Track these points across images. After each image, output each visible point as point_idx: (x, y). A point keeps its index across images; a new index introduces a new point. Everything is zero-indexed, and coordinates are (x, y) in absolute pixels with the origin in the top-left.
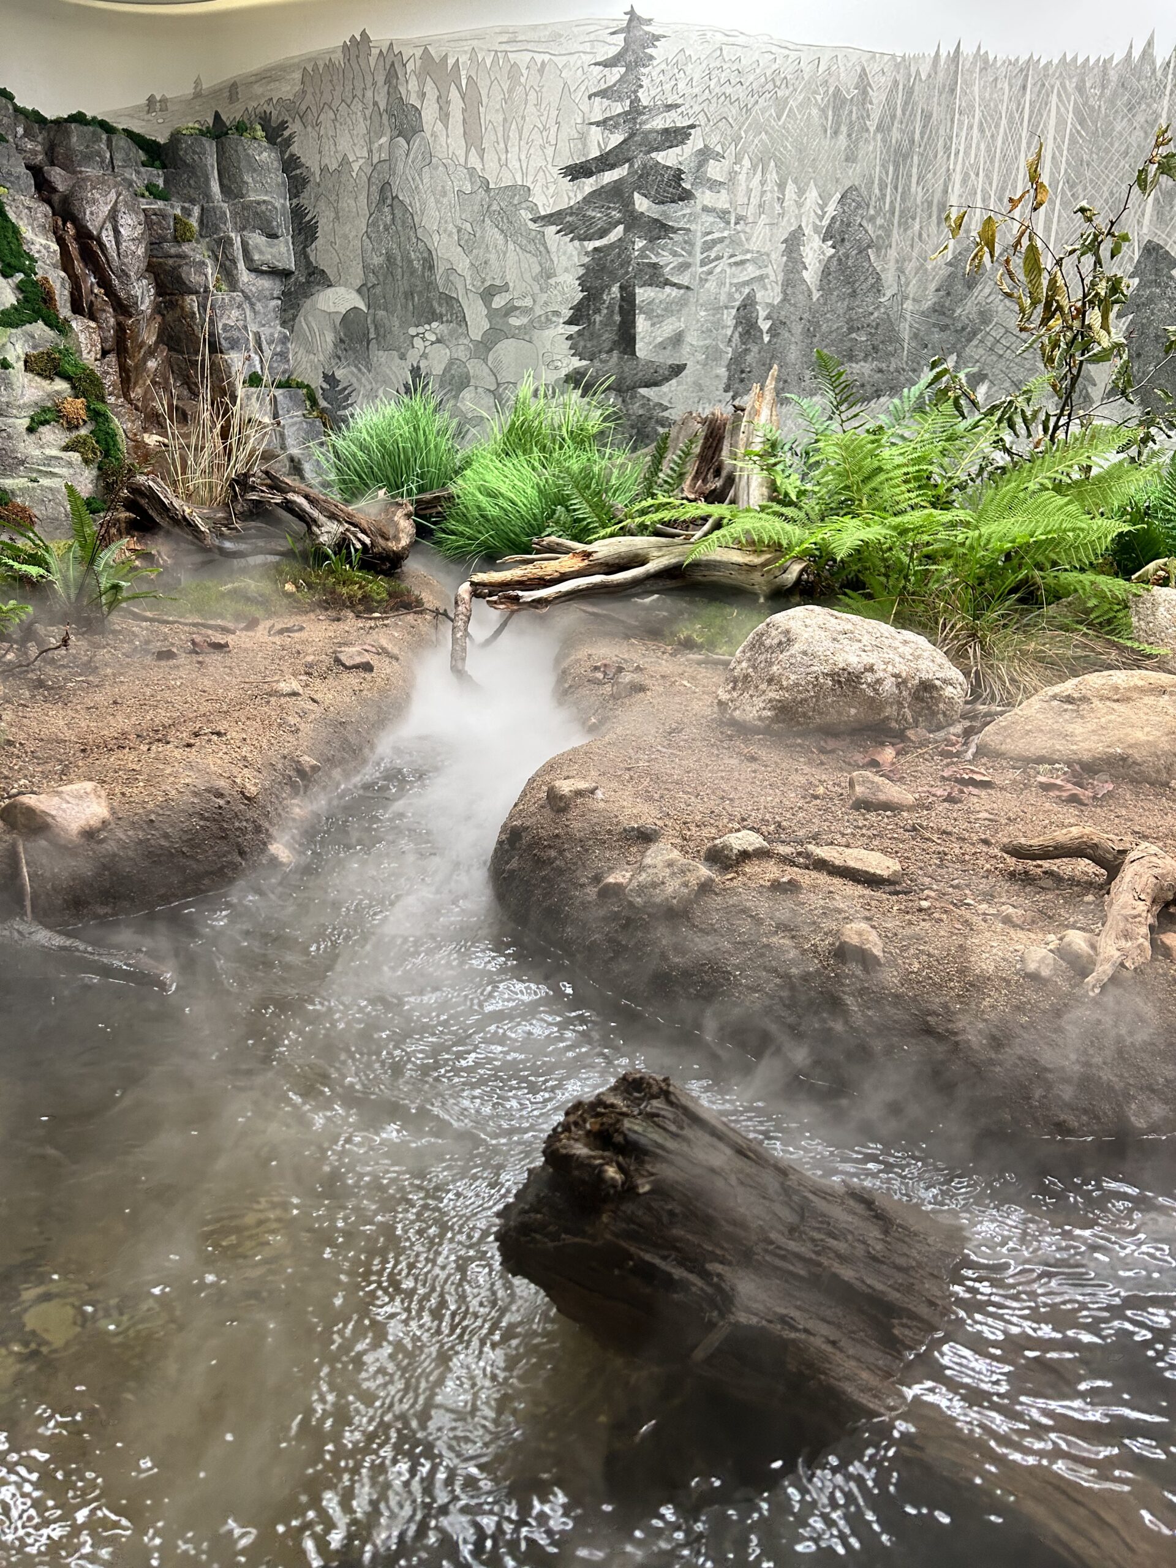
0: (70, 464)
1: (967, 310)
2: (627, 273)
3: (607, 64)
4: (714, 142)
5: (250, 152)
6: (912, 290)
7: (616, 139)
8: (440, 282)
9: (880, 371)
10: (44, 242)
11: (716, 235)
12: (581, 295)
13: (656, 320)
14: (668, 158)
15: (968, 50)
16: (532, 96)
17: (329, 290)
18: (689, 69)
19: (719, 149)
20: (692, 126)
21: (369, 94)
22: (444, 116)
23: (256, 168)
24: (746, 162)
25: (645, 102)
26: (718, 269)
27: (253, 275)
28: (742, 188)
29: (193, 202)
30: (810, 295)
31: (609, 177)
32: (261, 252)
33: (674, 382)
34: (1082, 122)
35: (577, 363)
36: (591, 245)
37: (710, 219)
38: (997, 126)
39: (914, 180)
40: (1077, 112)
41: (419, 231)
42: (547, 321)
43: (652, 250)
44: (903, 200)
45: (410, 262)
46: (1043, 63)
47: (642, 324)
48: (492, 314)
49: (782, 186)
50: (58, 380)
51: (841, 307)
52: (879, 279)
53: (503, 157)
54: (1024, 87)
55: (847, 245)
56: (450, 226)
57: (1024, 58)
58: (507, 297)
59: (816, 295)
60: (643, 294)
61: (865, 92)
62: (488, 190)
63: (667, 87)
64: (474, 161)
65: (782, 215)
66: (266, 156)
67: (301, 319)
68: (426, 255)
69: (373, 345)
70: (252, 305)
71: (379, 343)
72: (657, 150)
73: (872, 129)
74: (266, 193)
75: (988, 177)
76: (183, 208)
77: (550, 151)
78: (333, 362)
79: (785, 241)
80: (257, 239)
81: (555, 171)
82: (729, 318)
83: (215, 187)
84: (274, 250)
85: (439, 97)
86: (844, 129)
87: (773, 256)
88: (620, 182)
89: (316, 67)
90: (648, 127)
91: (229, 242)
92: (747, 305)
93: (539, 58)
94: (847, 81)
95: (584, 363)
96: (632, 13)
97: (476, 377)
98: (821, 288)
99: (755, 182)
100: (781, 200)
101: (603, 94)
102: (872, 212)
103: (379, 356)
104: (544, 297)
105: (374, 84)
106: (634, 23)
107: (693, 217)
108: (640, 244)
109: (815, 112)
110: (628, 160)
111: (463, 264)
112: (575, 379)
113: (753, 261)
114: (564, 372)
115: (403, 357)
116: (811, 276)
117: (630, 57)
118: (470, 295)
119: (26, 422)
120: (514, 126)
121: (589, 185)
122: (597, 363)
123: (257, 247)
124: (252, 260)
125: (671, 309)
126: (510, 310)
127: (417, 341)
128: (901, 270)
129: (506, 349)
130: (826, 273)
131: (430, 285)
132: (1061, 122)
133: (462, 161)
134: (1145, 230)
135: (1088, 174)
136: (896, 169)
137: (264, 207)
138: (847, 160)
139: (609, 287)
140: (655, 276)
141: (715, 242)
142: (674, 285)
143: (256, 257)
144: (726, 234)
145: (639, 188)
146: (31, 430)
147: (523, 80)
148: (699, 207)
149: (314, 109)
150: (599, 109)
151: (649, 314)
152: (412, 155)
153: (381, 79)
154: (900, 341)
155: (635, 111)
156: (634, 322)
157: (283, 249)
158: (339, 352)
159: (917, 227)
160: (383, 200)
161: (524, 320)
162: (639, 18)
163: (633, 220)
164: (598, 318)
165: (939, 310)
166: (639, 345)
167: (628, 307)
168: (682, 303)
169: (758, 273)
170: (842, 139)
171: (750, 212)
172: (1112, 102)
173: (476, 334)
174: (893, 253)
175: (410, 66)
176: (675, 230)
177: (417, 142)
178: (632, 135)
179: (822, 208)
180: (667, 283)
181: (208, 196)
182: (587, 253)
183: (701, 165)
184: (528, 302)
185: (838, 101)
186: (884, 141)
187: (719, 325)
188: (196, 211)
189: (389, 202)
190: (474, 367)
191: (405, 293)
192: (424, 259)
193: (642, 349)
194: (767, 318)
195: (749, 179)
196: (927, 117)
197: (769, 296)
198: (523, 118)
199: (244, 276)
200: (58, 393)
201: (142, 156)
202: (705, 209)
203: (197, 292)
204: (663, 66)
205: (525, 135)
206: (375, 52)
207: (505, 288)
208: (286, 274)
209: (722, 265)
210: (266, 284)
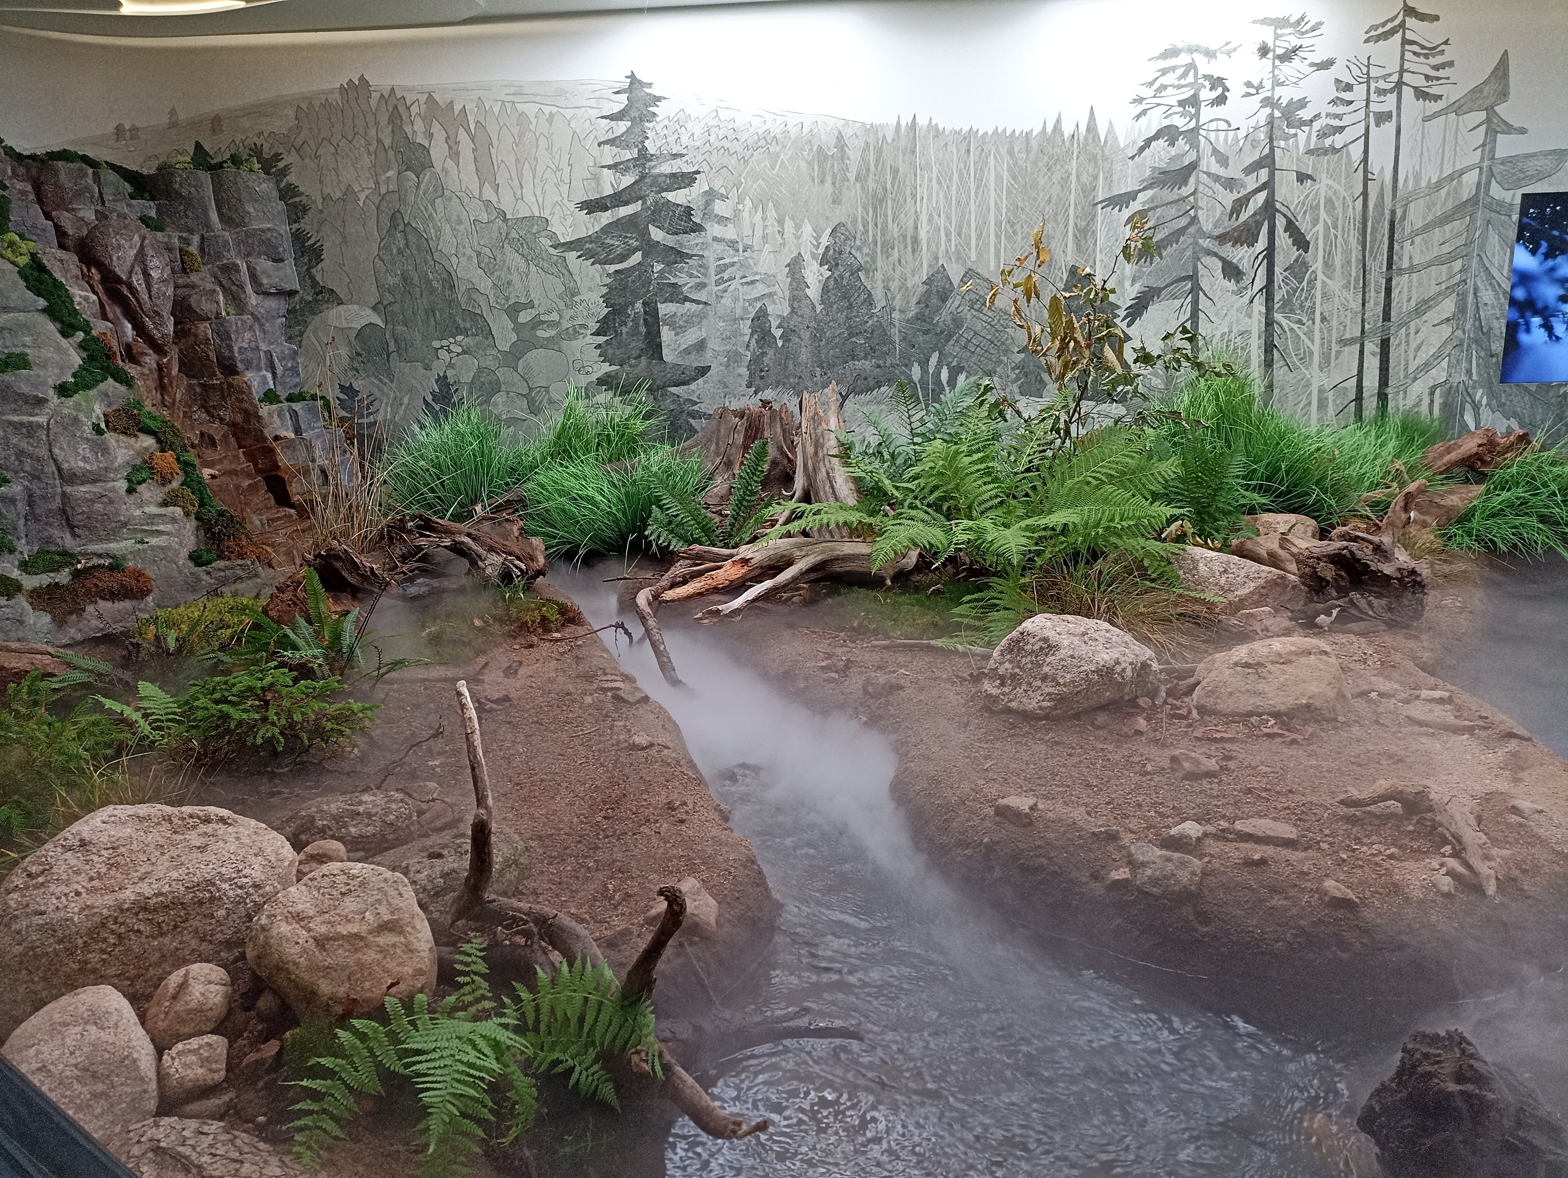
0: (174, 520)
1: (944, 317)
2: (648, 291)
3: (611, 117)
4: (717, 185)
5: (250, 184)
6: (897, 303)
7: (628, 180)
8: (463, 300)
9: (879, 366)
10: (83, 294)
11: (727, 261)
12: (607, 310)
13: (678, 329)
14: (678, 197)
15: (922, 122)
16: (542, 141)
17: (340, 308)
18: (689, 125)
19: (722, 191)
20: (698, 172)
21: (372, 132)
22: (455, 155)
23: (255, 198)
24: (748, 203)
25: (652, 150)
26: (732, 288)
27: (261, 297)
28: (747, 222)
29: (191, 231)
30: (814, 307)
31: (624, 211)
32: (269, 276)
33: (700, 381)
34: (1014, 178)
35: (606, 368)
36: (612, 268)
37: (720, 247)
38: (951, 179)
39: (890, 219)
40: (1010, 170)
41: (436, 255)
42: (575, 333)
43: (670, 273)
44: (883, 234)
45: (429, 282)
46: (980, 133)
47: (666, 334)
48: (518, 328)
49: (781, 222)
50: (142, 436)
51: (842, 317)
52: (870, 295)
53: (519, 192)
54: (968, 151)
55: (841, 268)
56: (469, 251)
57: (966, 129)
58: (534, 312)
59: (819, 308)
60: (665, 309)
61: (843, 151)
62: (505, 220)
63: (671, 139)
64: (488, 194)
65: (783, 245)
66: (265, 186)
67: (309, 334)
68: (445, 276)
69: (394, 357)
70: (261, 325)
71: (400, 355)
72: (666, 190)
73: (852, 179)
74: (269, 221)
75: (948, 217)
76: (180, 237)
77: (564, 188)
78: (350, 374)
79: (788, 265)
80: (263, 264)
81: (572, 206)
82: (745, 327)
83: (214, 216)
84: (281, 273)
85: (448, 138)
86: (829, 179)
87: (779, 277)
88: (636, 215)
89: (311, 106)
90: (656, 171)
91: (236, 268)
92: (760, 319)
93: (547, 110)
94: (828, 141)
95: (614, 368)
96: (632, 76)
97: (506, 383)
98: (823, 302)
99: (758, 218)
100: (781, 233)
101: (611, 142)
102: (858, 243)
103: (399, 366)
104: (571, 312)
105: (377, 124)
106: (636, 85)
107: (704, 246)
108: (658, 267)
109: (803, 165)
110: (641, 198)
111: (485, 285)
112: (605, 382)
113: (762, 281)
114: (594, 377)
115: (427, 368)
116: (813, 292)
117: (634, 113)
118: (495, 312)
119: (123, 485)
120: (527, 166)
121: (606, 218)
122: (627, 368)
123: (264, 272)
124: (261, 285)
125: (691, 321)
126: (536, 324)
127: (443, 354)
128: (887, 288)
129: (535, 357)
130: (825, 290)
131: (452, 303)
132: (999, 179)
133: (476, 193)
134: (1069, 258)
135: (1023, 217)
136: (875, 209)
137: (269, 235)
138: (834, 202)
139: (632, 304)
140: (675, 294)
141: (727, 266)
142: (694, 301)
143: (265, 281)
144: (736, 259)
145: (653, 222)
146: (130, 491)
147: (532, 127)
148: (710, 238)
149: (312, 143)
150: (609, 155)
151: (673, 325)
152: (423, 186)
153: (384, 119)
154: (893, 343)
155: (644, 157)
156: (659, 332)
157: (289, 272)
158: (356, 365)
159: (896, 255)
160: (394, 226)
161: (552, 333)
162: (640, 82)
163: (650, 248)
164: (624, 330)
165: (920, 318)
166: (665, 352)
167: (652, 321)
168: (702, 316)
169: (767, 291)
170: (828, 187)
171: (756, 242)
172: (1035, 163)
173: (504, 345)
174: (879, 275)
175: (414, 110)
176: (691, 257)
177: (427, 177)
178: (642, 177)
179: (817, 238)
180: (686, 299)
181: (208, 226)
182: (608, 275)
183: (708, 204)
184: (555, 316)
185: (821, 155)
186: (863, 188)
187: (736, 333)
188: (196, 239)
189: (401, 228)
190: (503, 374)
191: (426, 311)
192: (444, 280)
193: (668, 355)
194: (779, 327)
195: (751, 216)
196: (895, 172)
197: (778, 309)
198: (536, 159)
199: (253, 299)
200: (146, 449)
201: (128, 188)
202: (715, 239)
203: (209, 319)
204: (666, 122)
205: (539, 172)
206: (375, 96)
207: (531, 305)
208: (291, 293)
209: (735, 284)
210: (272, 303)
